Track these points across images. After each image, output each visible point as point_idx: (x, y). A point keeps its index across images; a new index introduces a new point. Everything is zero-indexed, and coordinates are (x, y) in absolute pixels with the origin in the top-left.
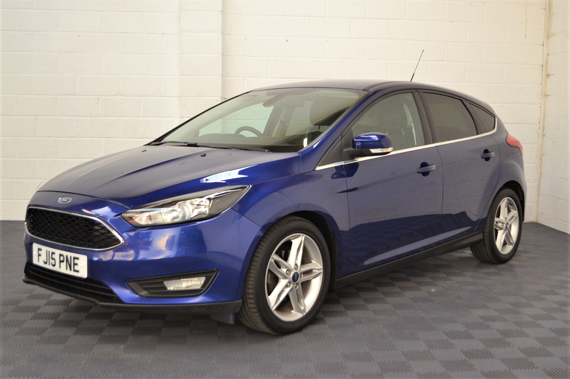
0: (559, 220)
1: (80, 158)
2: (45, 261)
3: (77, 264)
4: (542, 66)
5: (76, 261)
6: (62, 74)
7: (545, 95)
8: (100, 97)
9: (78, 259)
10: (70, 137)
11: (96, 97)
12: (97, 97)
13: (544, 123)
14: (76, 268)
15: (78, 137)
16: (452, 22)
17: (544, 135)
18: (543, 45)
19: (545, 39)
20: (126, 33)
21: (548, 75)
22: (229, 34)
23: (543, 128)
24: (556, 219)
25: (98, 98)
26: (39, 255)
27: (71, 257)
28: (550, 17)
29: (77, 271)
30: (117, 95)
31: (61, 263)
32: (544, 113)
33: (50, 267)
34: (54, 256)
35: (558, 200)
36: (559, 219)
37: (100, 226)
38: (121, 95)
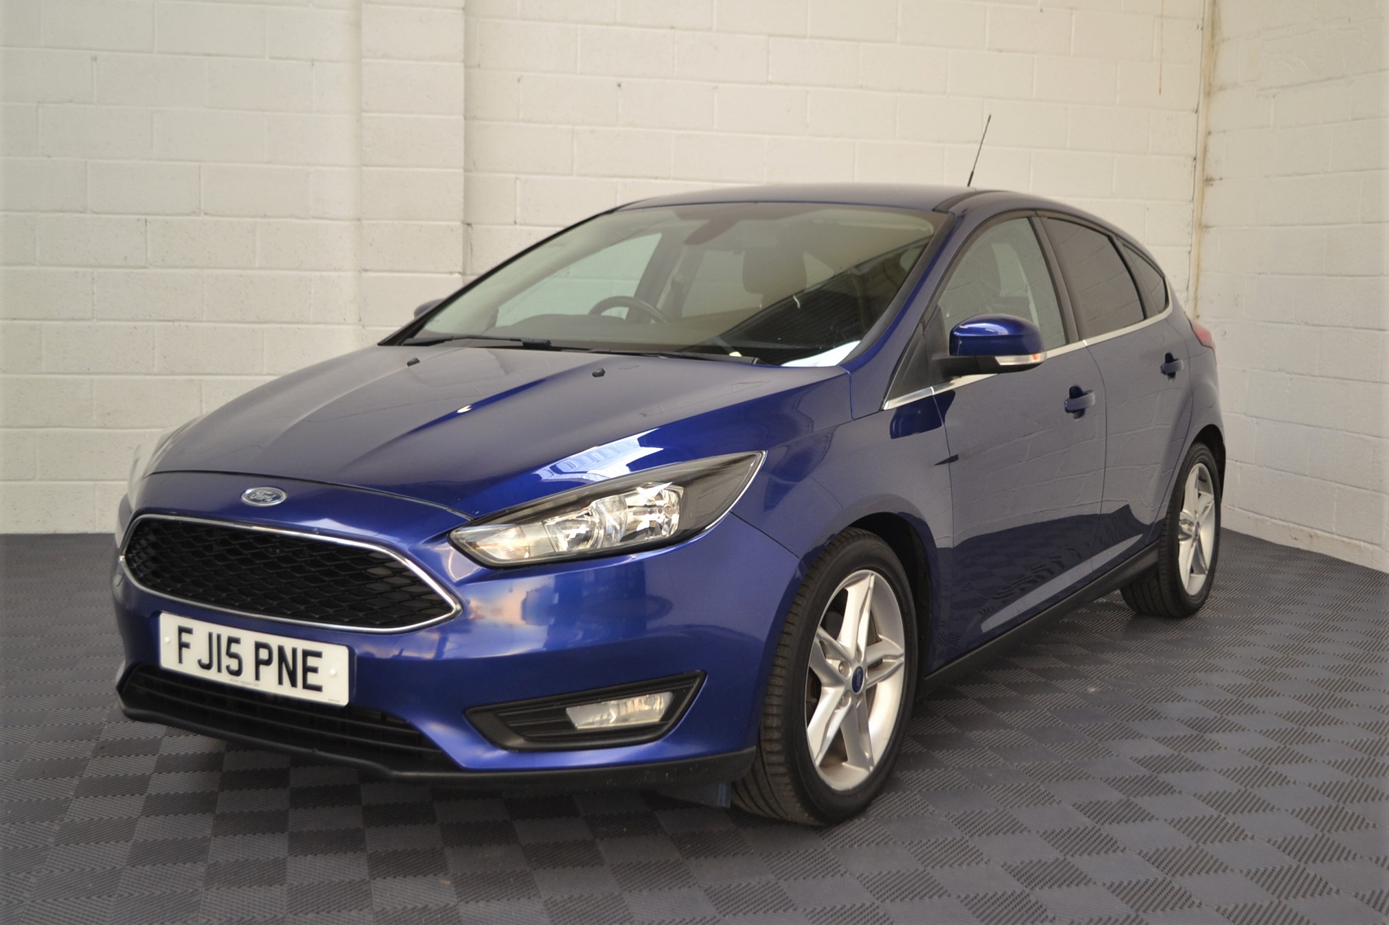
0: (1239, 510)
1: (99, 374)
2: (206, 661)
3: (315, 670)
4: (1195, 159)
5: (311, 661)
6: (50, 157)
7: (1200, 225)
8: (148, 218)
9: (318, 655)
10: (73, 319)
11: (138, 217)
12: (143, 217)
13: (1197, 289)
14: (312, 679)
15: (93, 318)
16: (1001, 51)
17: (1198, 317)
18: (1197, 111)
19: (1202, 95)
20: (217, 55)
21: (1208, 181)
22: (479, 66)
23: (1196, 299)
24: (1232, 508)
25: (146, 221)
26: (183, 645)
27: (294, 651)
28: (1213, 47)
29: (318, 689)
30: (194, 212)
31: (262, 668)
32: (1198, 266)
33: (225, 678)
34: (235, 648)
35: (1238, 463)
36: (1241, 508)
37: (388, 568)
38: (206, 214)
